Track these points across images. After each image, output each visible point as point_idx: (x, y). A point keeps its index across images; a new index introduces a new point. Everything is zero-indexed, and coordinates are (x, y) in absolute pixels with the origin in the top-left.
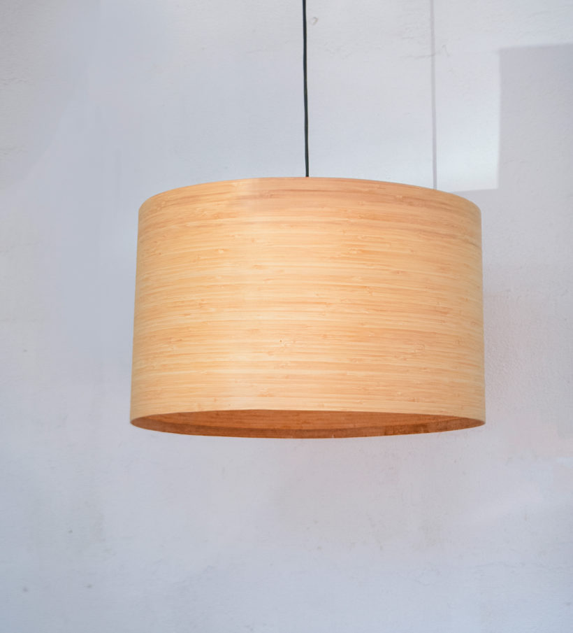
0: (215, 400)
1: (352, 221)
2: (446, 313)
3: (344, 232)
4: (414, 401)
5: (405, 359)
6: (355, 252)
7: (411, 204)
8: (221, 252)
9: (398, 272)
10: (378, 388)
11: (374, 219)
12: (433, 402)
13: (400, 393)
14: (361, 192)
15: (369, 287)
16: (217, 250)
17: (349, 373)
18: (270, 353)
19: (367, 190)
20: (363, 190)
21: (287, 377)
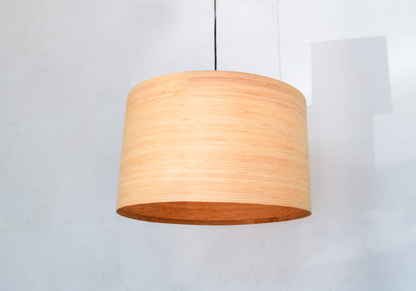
0: (159, 196)
1: (239, 94)
2: (291, 149)
3: (235, 100)
4: (275, 198)
5: (270, 173)
6: (241, 112)
7: (272, 88)
8: (165, 112)
9: (265, 124)
10: (253, 189)
11: (251, 94)
12: (286, 199)
13: (267, 193)
14: (244, 79)
15: (249, 132)
16: (163, 111)
17: (237, 180)
18: (191, 168)
19: (247, 78)
20: (244, 78)
21: (201, 182)
